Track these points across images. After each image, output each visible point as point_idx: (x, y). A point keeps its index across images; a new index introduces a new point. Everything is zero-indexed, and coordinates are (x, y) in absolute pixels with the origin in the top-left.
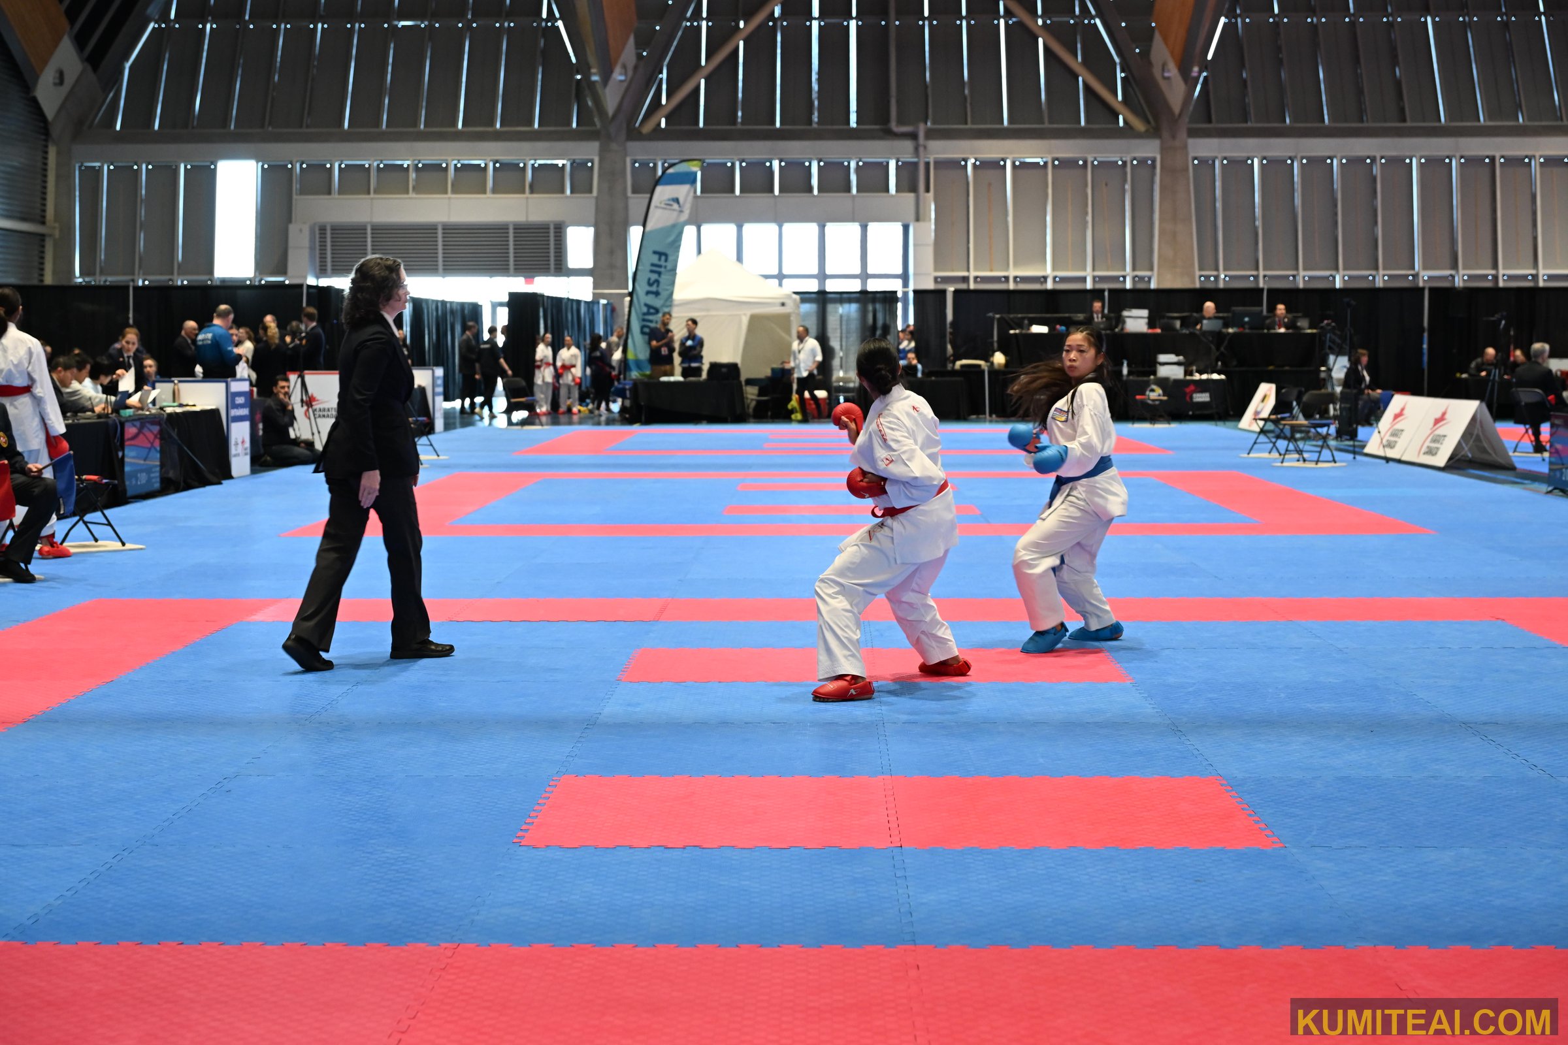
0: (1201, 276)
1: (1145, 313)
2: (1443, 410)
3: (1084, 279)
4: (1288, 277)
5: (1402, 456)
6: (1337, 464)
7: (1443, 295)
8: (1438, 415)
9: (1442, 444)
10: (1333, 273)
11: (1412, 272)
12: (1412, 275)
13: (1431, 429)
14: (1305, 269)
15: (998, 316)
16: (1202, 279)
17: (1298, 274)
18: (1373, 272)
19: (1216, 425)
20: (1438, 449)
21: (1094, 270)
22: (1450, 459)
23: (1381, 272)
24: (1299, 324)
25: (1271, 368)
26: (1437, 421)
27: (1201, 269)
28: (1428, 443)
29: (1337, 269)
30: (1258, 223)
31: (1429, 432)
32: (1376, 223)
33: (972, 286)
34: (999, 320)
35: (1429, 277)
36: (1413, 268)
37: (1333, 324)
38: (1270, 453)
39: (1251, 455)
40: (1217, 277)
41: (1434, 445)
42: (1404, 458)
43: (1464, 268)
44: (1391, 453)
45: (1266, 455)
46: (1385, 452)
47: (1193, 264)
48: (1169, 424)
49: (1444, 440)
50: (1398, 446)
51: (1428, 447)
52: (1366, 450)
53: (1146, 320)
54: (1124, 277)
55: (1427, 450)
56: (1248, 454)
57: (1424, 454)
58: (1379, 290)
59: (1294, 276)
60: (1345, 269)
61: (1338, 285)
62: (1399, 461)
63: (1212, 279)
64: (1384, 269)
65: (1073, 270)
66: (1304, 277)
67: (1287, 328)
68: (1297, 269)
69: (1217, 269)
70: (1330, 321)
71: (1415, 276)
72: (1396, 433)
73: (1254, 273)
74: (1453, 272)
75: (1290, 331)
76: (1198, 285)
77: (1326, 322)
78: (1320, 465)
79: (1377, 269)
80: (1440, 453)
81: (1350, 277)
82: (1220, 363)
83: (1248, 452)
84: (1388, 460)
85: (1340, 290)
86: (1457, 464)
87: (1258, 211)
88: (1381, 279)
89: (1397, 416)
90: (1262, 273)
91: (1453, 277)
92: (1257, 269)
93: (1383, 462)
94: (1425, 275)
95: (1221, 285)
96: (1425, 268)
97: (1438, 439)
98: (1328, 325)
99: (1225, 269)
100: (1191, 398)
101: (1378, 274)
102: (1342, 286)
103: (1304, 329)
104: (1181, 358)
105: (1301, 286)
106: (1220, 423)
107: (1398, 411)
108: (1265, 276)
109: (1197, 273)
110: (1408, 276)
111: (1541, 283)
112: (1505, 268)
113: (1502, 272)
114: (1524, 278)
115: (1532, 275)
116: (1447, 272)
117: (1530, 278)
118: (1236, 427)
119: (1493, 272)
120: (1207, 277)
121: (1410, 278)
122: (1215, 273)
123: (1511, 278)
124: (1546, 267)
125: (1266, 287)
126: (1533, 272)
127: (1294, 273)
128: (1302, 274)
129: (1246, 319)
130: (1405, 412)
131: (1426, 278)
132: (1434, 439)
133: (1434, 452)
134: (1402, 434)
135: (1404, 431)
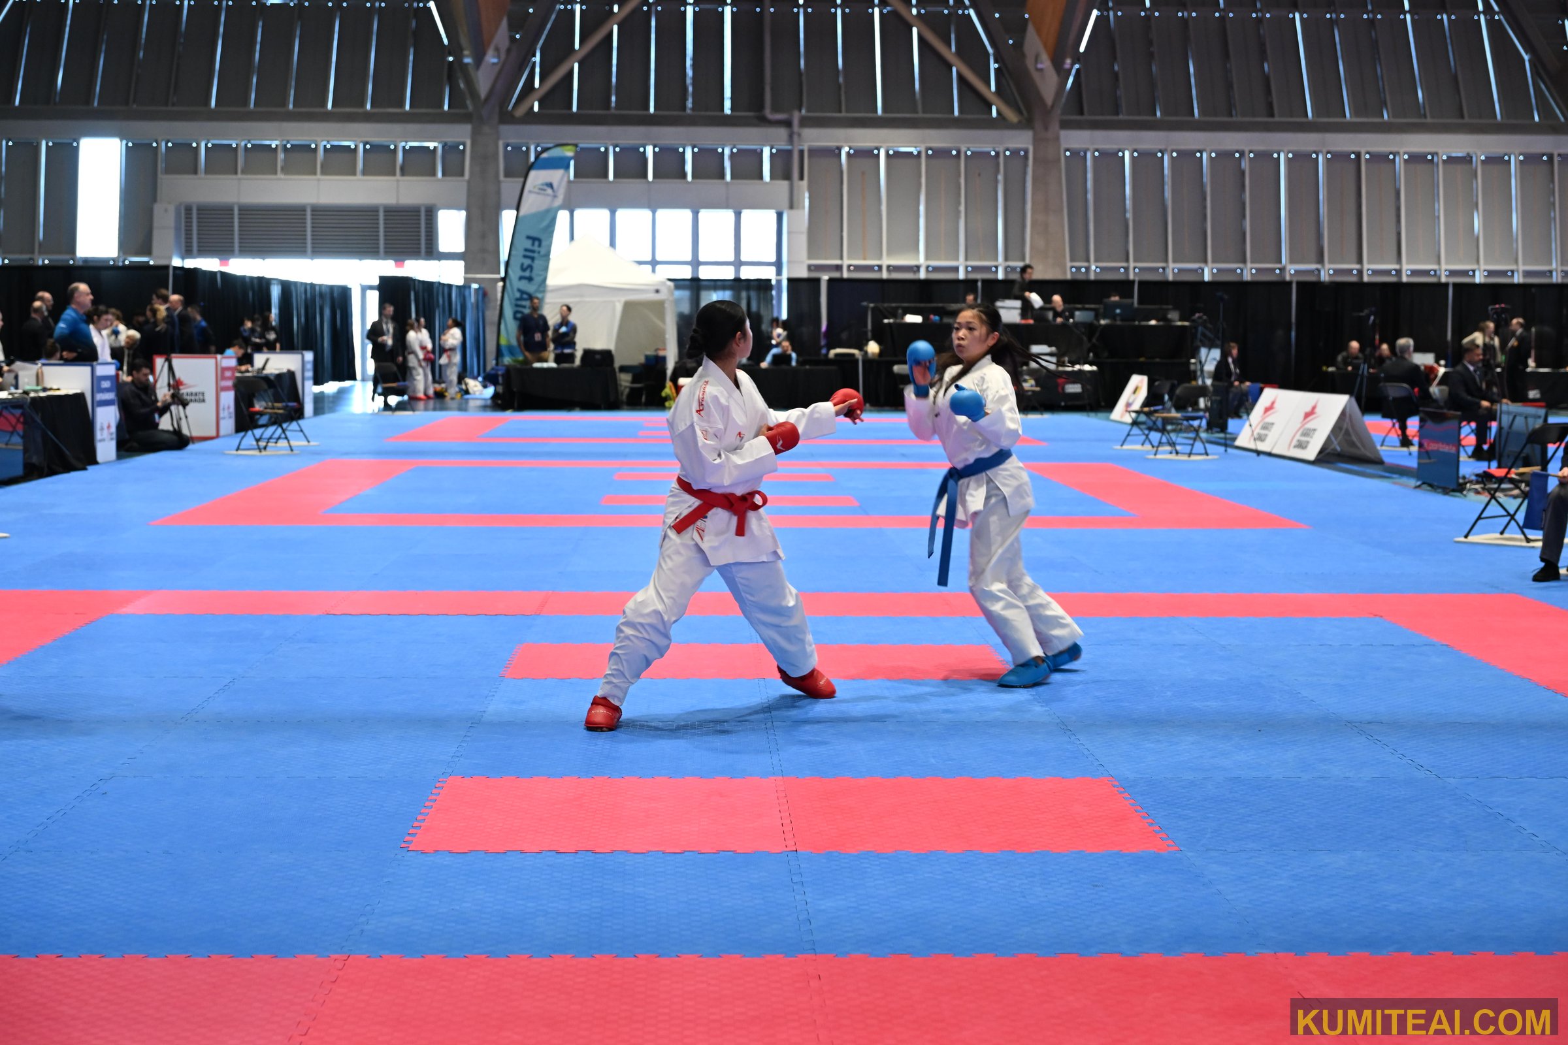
0: (1072, 267)
2: (1313, 404)
3: (956, 269)
4: (1157, 269)
5: (1273, 448)
6: (1210, 457)
7: (1310, 289)
8: (1308, 409)
9: (1312, 437)
10: (1202, 265)
11: (1278, 266)
12: (1280, 269)
13: (1301, 423)
14: (1174, 261)
15: (872, 305)
16: (1074, 270)
17: (1168, 266)
18: (1241, 265)
19: (1089, 416)
20: (1308, 442)
21: (966, 259)
22: (1321, 452)
23: (1249, 265)
24: (1169, 316)
25: (1142, 359)
26: (1307, 415)
27: (1072, 260)
28: (1298, 437)
29: (1205, 262)
30: (1129, 215)
31: (1299, 425)
32: (1244, 216)
33: (846, 275)
34: (873, 309)
35: (1296, 271)
36: (1280, 262)
37: (1205, 317)
38: (1143, 444)
39: (1125, 447)
40: (1088, 269)
41: (1304, 439)
42: (1275, 451)
43: (1330, 262)
44: (1261, 447)
45: (1138, 447)
46: (1256, 445)
47: (1064, 256)
48: (1042, 414)
49: (1314, 433)
50: (1268, 440)
51: (1298, 441)
52: (1237, 443)
53: (1019, 311)
54: (997, 267)
55: (1297, 444)
56: (1122, 445)
57: (1295, 447)
58: (1248, 283)
59: (1164, 269)
60: (1214, 261)
61: (1206, 278)
62: (1270, 454)
63: (1083, 270)
64: (1252, 262)
65: (947, 259)
66: (1173, 270)
67: (1158, 320)
68: (1166, 261)
69: (1088, 260)
70: (1201, 314)
71: (1282, 270)
72: (1267, 427)
73: (1124, 264)
74: (1319, 266)
75: (1161, 323)
76: (1069, 277)
77: (1197, 315)
78: (1193, 458)
79: (1244, 261)
80: (1310, 447)
81: (1218, 270)
82: (1091, 355)
83: (1120, 443)
84: (1259, 453)
85: (1209, 283)
86: (1326, 457)
87: (1128, 203)
88: (1248, 272)
89: (1267, 410)
90: (1132, 265)
91: (1319, 271)
92: (1127, 260)
93: (1254, 455)
94: (1292, 269)
95: (1092, 277)
96: (1292, 261)
97: (1308, 433)
98: (1200, 318)
99: (1096, 260)
100: (1063, 389)
101: (1246, 267)
102: (1211, 279)
103: (1174, 321)
104: (1053, 349)
105: (1171, 278)
106: (1092, 414)
107: (1268, 404)
108: (1135, 268)
109: (1069, 264)
110: (1275, 269)
111: (1405, 279)
112: (1369, 262)
113: (1366, 266)
114: (1388, 272)
115: (1395, 270)
116: (1313, 266)
117: (1394, 273)
118: (1108, 419)
119: (1358, 266)
120: (1078, 269)
121: (1278, 271)
122: (1086, 264)
123: (1375, 272)
124: (1408, 263)
125: (1137, 279)
126: (1397, 267)
127: (1164, 266)
128: (1172, 266)
129: (1118, 311)
130: (1276, 405)
131: (1292, 272)
132: (1305, 432)
133: (1304, 446)
134: (1273, 427)
135: (1274, 424)
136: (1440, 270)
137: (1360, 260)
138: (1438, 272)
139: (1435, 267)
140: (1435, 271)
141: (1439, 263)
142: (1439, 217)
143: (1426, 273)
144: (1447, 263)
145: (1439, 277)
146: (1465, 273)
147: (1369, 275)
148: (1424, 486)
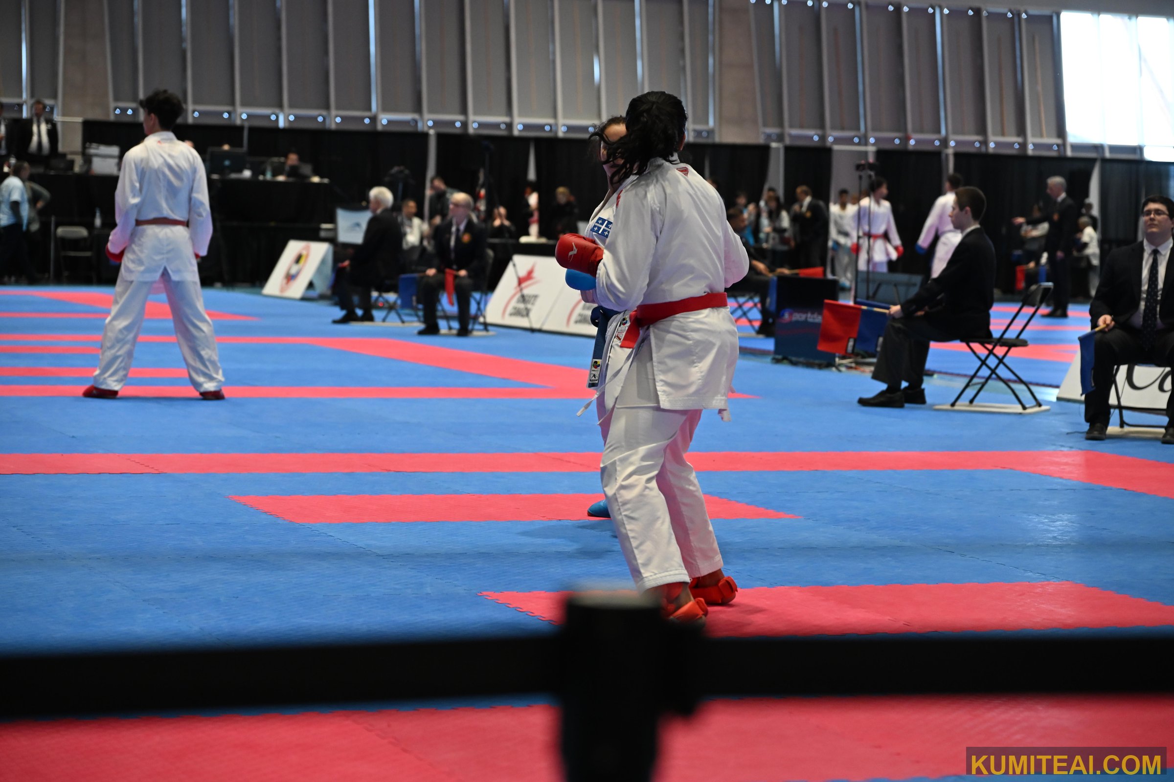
0: (116, 108)
1: (112, 150)
4: (221, 113)
5: (543, 324)
10: (277, 111)
11: (367, 113)
12: (370, 118)
14: (244, 104)
16: (118, 111)
17: (235, 111)
18: (324, 113)
23: (334, 112)
27: (117, 99)
28: (579, 310)
29: (280, 106)
30: (188, 46)
32: (326, 52)
36: (369, 108)
42: (545, 328)
43: (431, 111)
46: (514, 321)
47: (107, 94)
50: (532, 315)
51: (580, 315)
53: (116, 161)
57: (576, 322)
58: (330, 132)
59: (229, 113)
60: (292, 106)
61: (282, 124)
62: (540, 331)
63: (130, 112)
64: (338, 108)
66: (241, 114)
67: (289, 175)
68: (232, 103)
71: (374, 119)
72: (527, 299)
74: (416, 116)
75: (291, 180)
76: (112, 118)
79: (327, 107)
81: (296, 117)
84: (532, 330)
85: (284, 130)
88: (335, 120)
89: (523, 280)
91: (416, 122)
93: (528, 334)
94: (383, 118)
96: (386, 109)
101: (329, 114)
102: (287, 125)
108: (194, 112)
109: (112, 104)
110: (363, 118)
111: (516, 133)
112: (476, 113)
113: (472, 117)
114: (497, 126)
115: (505, 123)
116: (408, 117)
117: (503, 126)
118: (260, 294)
119: (461, 118)
120: (123, 110)
121: (367, 121)
123: (482, 125)
124: (521, 115)
125: (246, 125)
126: (507, 119)
127: (229, 108)
128: (239, 109)
129: (227, 163)
130: (535, 274)
131: (384, 122)
134: (535, 300)
135: (536, 297)
136: (556, 125)
137: (464, 111)
138: (554, 128)
139: (551, 121)
140: (551, 126)
141: (555, 116)
142: (554, 62)
143: (541, 127)
144: (565, 117)
145: (556, 132)
146: (585, 129)
147: (475, 129)
148: (785, 361)
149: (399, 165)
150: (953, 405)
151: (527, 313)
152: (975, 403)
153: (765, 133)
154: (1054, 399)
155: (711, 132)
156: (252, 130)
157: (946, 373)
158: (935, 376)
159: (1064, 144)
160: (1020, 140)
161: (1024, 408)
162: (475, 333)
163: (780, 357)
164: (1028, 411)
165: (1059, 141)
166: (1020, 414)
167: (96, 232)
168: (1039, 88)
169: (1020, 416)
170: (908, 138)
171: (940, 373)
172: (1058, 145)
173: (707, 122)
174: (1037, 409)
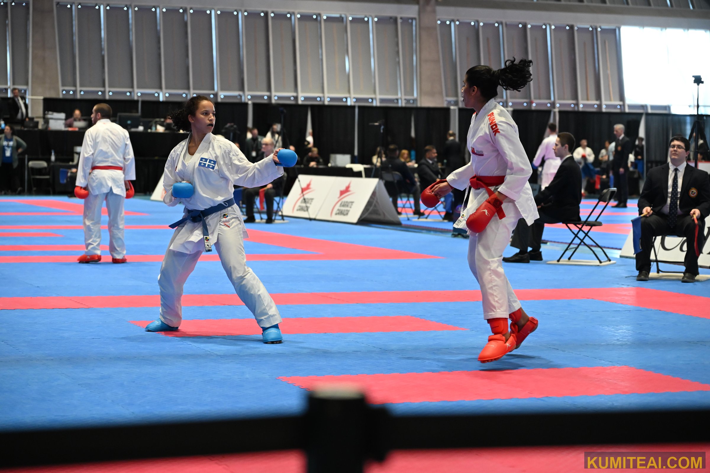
0: (63, 91)
1: (62, 116)
2: (347, 185)
4: (126, 93)
5: (317, 215)
8: (343, 188)
9: (351, 207)
10: (158, 91)
12: (213, 94)
13: (339, 198)
14: (139, 87)
16: (64, 92)
17: (134, 91)
18: (186, 92)
20: (348, 211)
23: (192, 91)
26: (342, 193)
27: (63, 85)
28: (338, 207)
29: (160, 88)
30: (105, 53)
31: (337, 200)
32: (187, 56)
35: (225, 96)
36: (213, 89)
40: (75, 92)
42: (318, 218)
43: (249, 90)
44: (312, 216)
46: (299, 214)
47: (57, 82)
49: (352, 205)
50: (310, 210)
51: (338, 210)
55: (338, 212)
59: (130, 92)
60: (167, 88)
61: (161, 99)
62: (315, 219)
63: (71, 93)
64: (194, 89)
66: (138, 93)
68: (132, 87)
69: (75, 86)
71: (216, 95)
73: (102, 89)
74: (241, 93)
75: (167, 131)
76: (61, 96)
79: (188, 88)
80: (350, 214)
81: (170, 94)
84: (310, 219)
85: (163, 102)
87: (104, 44)
89: (304, 189)
90: (107, 89)
91: (241, 96)
92: (104, 86)
93: (308, 221)
94: (222, 94)
95: (78, 97)
96: (223, 89)
99: (81, 86)
101: (190, 93)
102: (164, 100)
108: (109, 92)
109: (61, 88)
111: (300, 102)
112: (276, 91)
113: (274, 93)
114: (288, 98)
115: (293, 97)
116: (236, 93)
117: (292, 98)
119: (268, 94)
120: (68, 92)
121: (212, 96)
122: (73, 88)
123: (280, 98)
124: (303, 91)
125: (140, 99)
126: (295, 94)
127: (130, 90)
128: (136, 90)
129: (129, 122)
130: (311, 186)
131: (222, 97)
132: (342, 204)
133: (345, 213)
134: (312, 201)
135: (312, 199)
136: (324, 97)
137: (269, 89)
138: (322, 99)
139: (321, 95)
140: (320, 98)
141: (323, 92)
142: (322, 60)
143: (315, 99)
144: (329, 92)
145: (324, 101)
146: (341, 99)
147: (275, 100)
148: (459, 236)
149: (230, 123)
150: (558, 261)
151: (307, 209)
152: (571, 259)
153: (447, 100)
154: (619, 257)
155: (415, 100)
156: (143, 102)
157: (555, 242)
158: (548, 244)
159: (624, 105)
160: (598, 102)
161: (601, 262)
162: (276, 221)
163: (456, 233)
164: (603, 264)
165: (621, 103)
166: (598, 266)
167: (52, 164)
168: (609, 72)
169: (598, 267)
170: (531, 103)
171: (551, 241)
172: (620, 105)
173: (413, 95)
174: (608, 263)
